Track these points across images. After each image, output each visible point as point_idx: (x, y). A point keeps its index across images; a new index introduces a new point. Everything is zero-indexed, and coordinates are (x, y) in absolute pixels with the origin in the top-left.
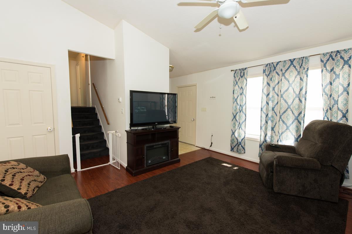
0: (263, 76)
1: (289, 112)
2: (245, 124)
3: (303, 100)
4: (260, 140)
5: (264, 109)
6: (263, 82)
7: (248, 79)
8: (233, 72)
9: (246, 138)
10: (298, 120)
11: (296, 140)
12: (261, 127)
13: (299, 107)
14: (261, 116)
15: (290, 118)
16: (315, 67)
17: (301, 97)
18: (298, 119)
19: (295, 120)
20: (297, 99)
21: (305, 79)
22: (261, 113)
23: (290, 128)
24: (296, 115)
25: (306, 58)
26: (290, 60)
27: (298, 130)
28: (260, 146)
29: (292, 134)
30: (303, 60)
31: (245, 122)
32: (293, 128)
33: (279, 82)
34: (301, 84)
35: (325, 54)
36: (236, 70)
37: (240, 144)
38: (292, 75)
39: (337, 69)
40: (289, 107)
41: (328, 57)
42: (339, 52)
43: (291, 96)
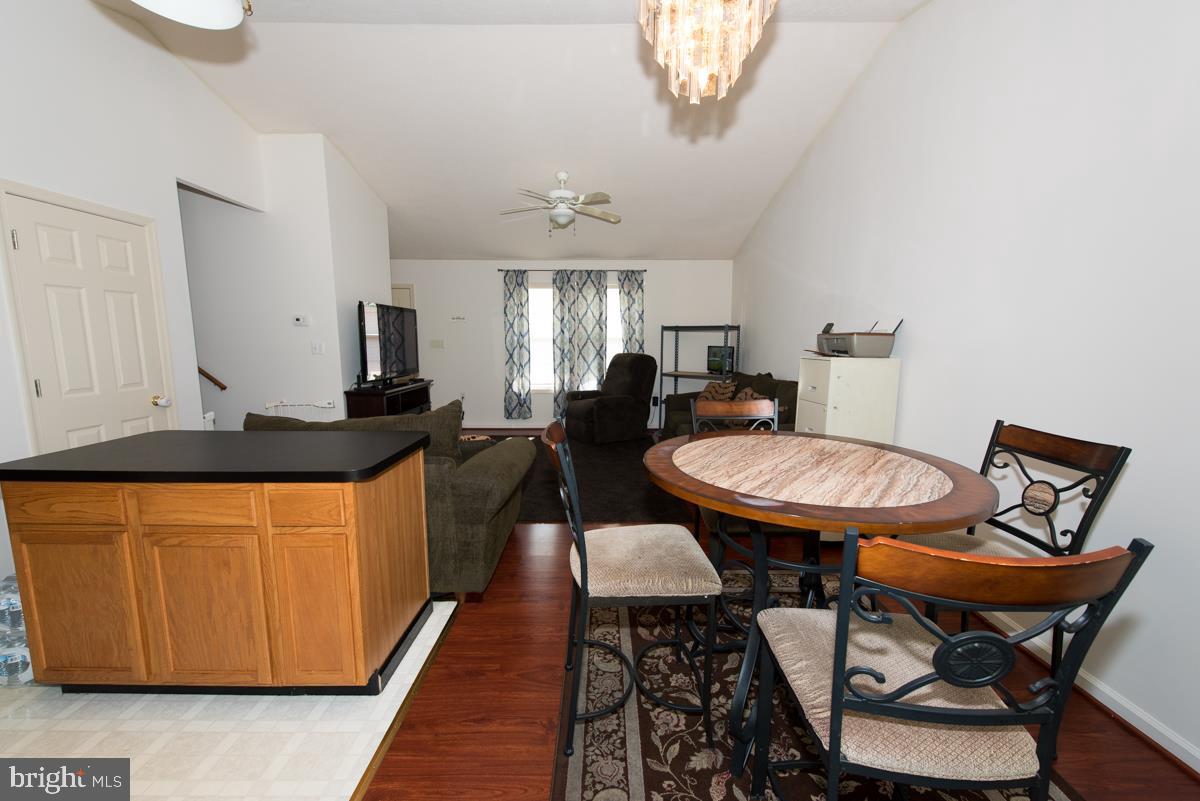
0: (553, 289)
1: (589, 345)
2: (530, 367)
3: (604, 328)
4: (555, 391)
5: (558, 341)
6: (553, 299)
7: (530, 290)
8: (502, 274)
9: (532, 392)
10: (600, 355)
11: (599, 383)
12: (554, 369)
13: (600, 337)
14: (554, 352)
15: (591, 353)
16: (612, 287)
17: (601, 324)
18: (600, 353)
19: (596, 356)
20: (598, 326)
21: (604, 300)
22: (554, 347)
23: (591, 367)
24: (599, 348)
25: (604, 272)
26: (587, 271)
28: (555, 400)
29: (594, 375)
30: (601, 275)
31: (530, 363)
32: (594, 366)
33: (575, 301)
34: (600, 307)
35: (622, 272)
36: (508, 271)
37: (525, 402)
38: (590, 292)
39: (633, 293)
40: (589, 338)
41: (624, 276)
42: (633, 272)
43: (590, 322)
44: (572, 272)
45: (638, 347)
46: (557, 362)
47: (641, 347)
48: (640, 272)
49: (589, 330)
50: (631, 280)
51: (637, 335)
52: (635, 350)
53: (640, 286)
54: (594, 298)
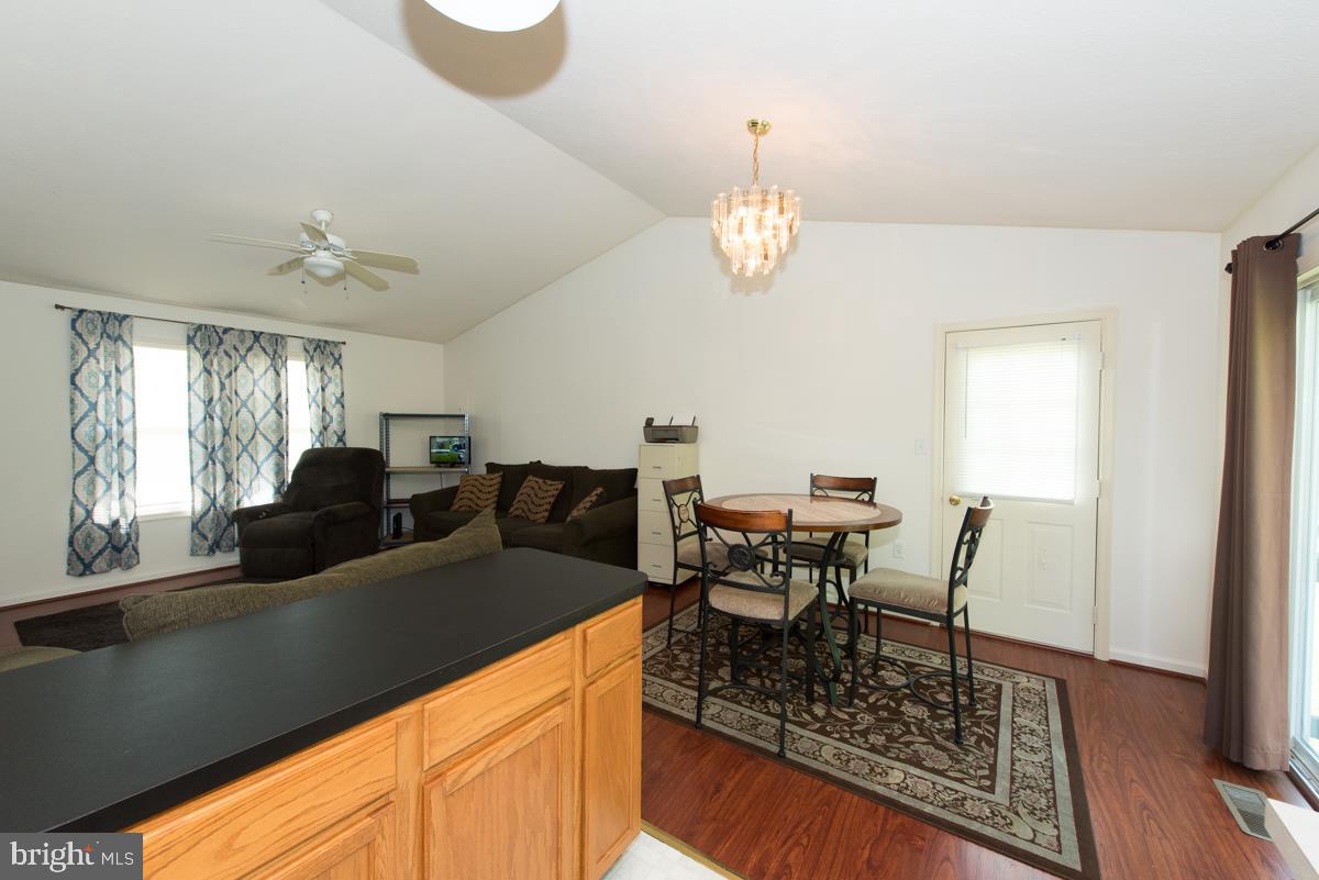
0: (189, 351)
1: (259, 438)
2: (135, 478)
3: (284, 413)
4: (193, 512)
5: (199, 434)
6: (189, 367)
7: (135, 348)
8: (67, 314)
9: (139, 520)
10: (278, 451)
11: (278, 491)
12: (192, 478)
13: (279, 427)
14: (191, 451)
15: (263, 449)
16: (296, 357)
17: (279, 406)
18: (280, 449)
19: (273, 451)
20: (273, 411)
21: (282, 372)
22: (190, 442)
23: (262, 470)
24: (275, 442)
25: (282, 337)
26: (253, 332)
27: (280, 470)
28: (195, 526)
29: (268, 481)
30: (278, 340)
31: (135, 472)
32: (268, 469)
33: (230, 374)
34: (277, 384)
35: (310, 341)
36: (82, 312)
37: (129, 539)
38: (260, 363)
39: (327, 369)
40: (256, 428)
41: (314, 346)
42: (326, 342)
43: (262, 405)
44: (226, 331)
45: (335, 439)
46: (199, 464)
47: (340, 439)
48: (336, 344)
49: (258, 416)
50: (323, 352)
51: (334, 426)
52: (332, 442)
53: (337, 361)
54: (266, 372)
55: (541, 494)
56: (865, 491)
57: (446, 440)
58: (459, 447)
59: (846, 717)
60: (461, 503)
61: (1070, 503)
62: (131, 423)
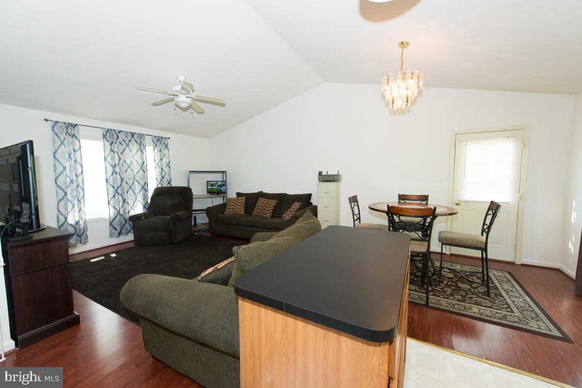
0: (104, 142)
1: (136, 182)
2: (84, 202)
3: (146, 171)
4: (110, 217)
5: (111, 181)
6: (104, 149)
7: (81, 140)
9: (87, 221)
10: (144, 189)
11: (144, 207)
12: (109, 202)
13: (144, 177)
14: (107, 189)
15: (137, 188)
16: (149, 146)
17: (143, 167)
18: (145, 188)
19: (142, 189)
20: (141, 170)
21: (144, 151)
22: (107, 185)
23: (138, 197)
24: (143, 184)
25: (143, 135)
26: (131, 133)
27: (145, 197)
28: (111, 224)
29: (141, 203)
30: (141, 136)
31: (84, 199)
32: (140, 196)
33: (122, 152)
34: (142, 157)
35: (155, 137)
36: (56, 122)
37: (84, 231)
38: (134, 147)
39: (163, 150)
40: (134, 178)
41: (157, 139)
42: (162, 137)
43: (136, 167)
44: (120, 132)
45: (167, 182)
46: (111, 195)
47: (169, 183)
48: (166, 139)
49: (135, 171)
50: (160, 142)
51: (166, 177)
52: (165, 185)
53: (167, 146)
54: (137, 152)
55: (268, 206)
56: (423, 201)
57: (215, 182)
58: (221, 186)
59: (440, 290)
60: (229, 210)
61: (508, 203)
62: (81, 176)
